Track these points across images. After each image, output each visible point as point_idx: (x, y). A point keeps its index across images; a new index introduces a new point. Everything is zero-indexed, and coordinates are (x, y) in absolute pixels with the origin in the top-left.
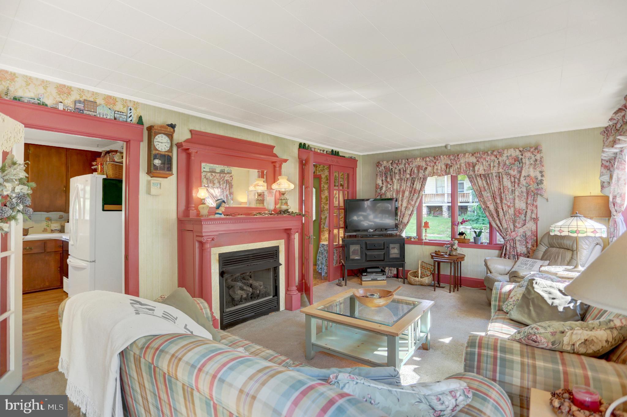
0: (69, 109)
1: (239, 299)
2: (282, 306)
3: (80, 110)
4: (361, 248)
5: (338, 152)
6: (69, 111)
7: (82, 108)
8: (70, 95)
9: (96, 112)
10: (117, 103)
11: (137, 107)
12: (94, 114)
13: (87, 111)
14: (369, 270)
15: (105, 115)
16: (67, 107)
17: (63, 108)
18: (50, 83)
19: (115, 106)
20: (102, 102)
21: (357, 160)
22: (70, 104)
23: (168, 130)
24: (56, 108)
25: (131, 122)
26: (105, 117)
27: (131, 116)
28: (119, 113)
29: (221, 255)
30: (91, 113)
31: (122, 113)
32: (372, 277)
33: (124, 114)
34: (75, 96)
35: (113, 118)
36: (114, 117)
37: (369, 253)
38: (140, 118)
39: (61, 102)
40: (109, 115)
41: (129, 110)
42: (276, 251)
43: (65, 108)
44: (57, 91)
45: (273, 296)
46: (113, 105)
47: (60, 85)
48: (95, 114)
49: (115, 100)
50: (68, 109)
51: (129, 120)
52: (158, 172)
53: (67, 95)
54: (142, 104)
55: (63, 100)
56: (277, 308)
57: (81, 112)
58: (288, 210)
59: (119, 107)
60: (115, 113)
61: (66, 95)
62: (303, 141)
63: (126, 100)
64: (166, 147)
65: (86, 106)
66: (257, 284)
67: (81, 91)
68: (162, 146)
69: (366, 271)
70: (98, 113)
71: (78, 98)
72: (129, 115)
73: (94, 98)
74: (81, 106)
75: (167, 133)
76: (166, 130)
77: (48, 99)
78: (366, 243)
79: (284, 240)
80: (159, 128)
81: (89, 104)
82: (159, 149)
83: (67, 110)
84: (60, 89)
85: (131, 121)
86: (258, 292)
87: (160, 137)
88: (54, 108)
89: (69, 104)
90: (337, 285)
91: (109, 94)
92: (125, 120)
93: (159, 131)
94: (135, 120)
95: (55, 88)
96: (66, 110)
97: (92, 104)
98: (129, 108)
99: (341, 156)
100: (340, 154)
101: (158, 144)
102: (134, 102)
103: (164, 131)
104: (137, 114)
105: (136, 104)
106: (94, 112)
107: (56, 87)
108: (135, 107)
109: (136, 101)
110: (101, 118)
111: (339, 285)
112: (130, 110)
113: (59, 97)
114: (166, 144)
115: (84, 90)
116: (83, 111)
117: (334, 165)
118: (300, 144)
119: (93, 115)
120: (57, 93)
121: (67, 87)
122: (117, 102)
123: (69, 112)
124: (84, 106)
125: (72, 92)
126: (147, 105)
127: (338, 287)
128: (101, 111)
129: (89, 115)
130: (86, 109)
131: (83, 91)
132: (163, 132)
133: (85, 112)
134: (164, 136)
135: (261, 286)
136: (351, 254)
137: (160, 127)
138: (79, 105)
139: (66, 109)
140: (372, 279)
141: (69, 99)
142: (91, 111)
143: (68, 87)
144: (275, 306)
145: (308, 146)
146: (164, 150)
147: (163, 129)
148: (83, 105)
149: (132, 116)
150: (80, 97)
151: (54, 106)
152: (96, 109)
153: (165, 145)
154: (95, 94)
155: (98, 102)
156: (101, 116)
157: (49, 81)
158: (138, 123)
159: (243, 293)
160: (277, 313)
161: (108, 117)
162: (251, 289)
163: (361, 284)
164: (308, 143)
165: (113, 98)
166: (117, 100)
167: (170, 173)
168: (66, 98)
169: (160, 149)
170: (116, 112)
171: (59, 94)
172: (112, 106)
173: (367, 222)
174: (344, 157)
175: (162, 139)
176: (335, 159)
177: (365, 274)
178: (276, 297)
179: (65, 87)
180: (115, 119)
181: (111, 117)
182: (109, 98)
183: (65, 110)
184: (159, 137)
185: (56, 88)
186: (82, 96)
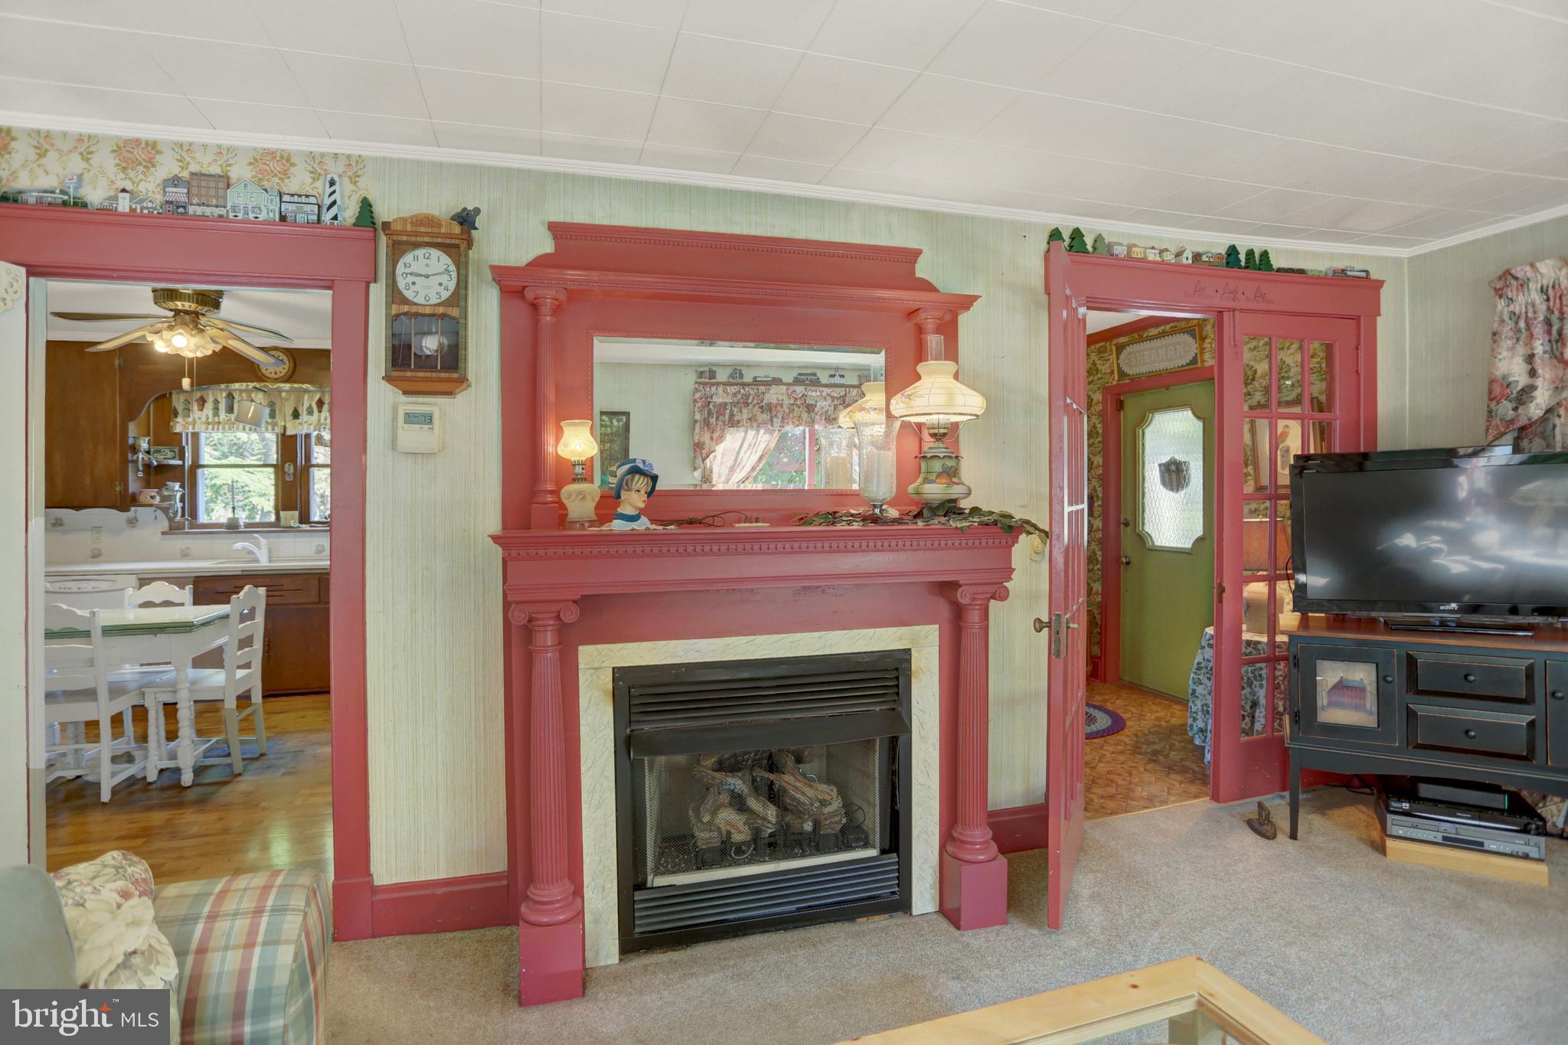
0: (147, 208)
1: (716, 843)
2: (924, 896)
3: (178, 207)
4: (1381, 679)
5: (1265, 255)
6: (146, 211)
7: (184, 199)
8: (154, 166)
9: (225, 207)
10: (292, 169)
11: (360, 172)
12: (217, 211)
13: (199, 205)
14: (1425, 790)
15: (253, 212)
16: (141, 201)
17: (131, 206)
18: (98, 142)
19: (286, 181)
20: (248, 173)
21: (1380, 284)
22: (153, 192)
23: (443, 230)
24: (109, 210)
25: (336, 222)
26: (251, 216)
27: (334, 203)
28: (296, 199)
29: (620, 674)
30: (208, 211)
31: (303, 199)
32: (1450, 830)
33: (312, 200)
34: (167, 167)
35: (277, 218)
36: (281, 212)
37: (1426, 709)
38: (366, 206)
39: (124, 191)
40: (263, 208)
41: (328, 185)
42: (897, 669)
43: (134, 206)
44: (117, 161)
45: (883, 852)
46: (280, 179)
47: (127, 141)
48: (223, 211)
49: (288, 160)
50: (142, 209)
51: (327, 217)
52: (409, 374)
53: (145, 167)
54: (375, 159)
55: (133, 183)
56: (900, 903)
57: (181, 210)
58: (955, 501)
59: (299, 180)
60: (281, 202)
61: (141, 168)
62: (1066, 223)
63: (323, 155)
64: (441, 289)
65: (194, 191)
66: (810, 792)
67: (185, 149)
68: (429, 287)
69: (1412, 796)
70: (229, 207)
71: (175, 170)
72: (328, 201)
73: (221, 166)
74: (179, 194)
75: (440, 240)
76: (435, 230)
77: (95, 188)
78: (1411, 661)
79: (937, 627)
80: (409, 228)
81: (203, 184)
82: (416, 300)
83: (141, 211)
84: (125, 154)
85: (335, 218)
86: (808, 827)
87: (421, 257)
88: (106, 210)
89: (150, 194)
90: (1250, 823)
91: (267, 146)
92: (315, 218)
93: (413, 239)
94: (349, 214)
95: (113, 151)
96: (138, 211)
97: (212, 184)
98: (329, 179)
99: (1279, 270)
100: (1277, 262)
101: (414, 283)
102: (349, 157)
103: (427, 234)
104: (358, 195)
105: (355, 166)
106: (217, 206)
107: (115, 148)
108: (351, 174)
109: (355, 152)
110: (242, 222)
111: (1261, 826)
112: (332, 183)
113: (123, 176)
114: (444, 279)
115: (191, 144)
116: (184, 207)
117: (1242, 310)
118: (1055, 235)
119: (216, 215)
120: (117, 165)
121: (143, 145)
122: (293, 165)
123: (144, 216)
124: (188, 192)
125: (158, 157)
126: (391, 160)
127: (1250, 838)
128: (240, 201)
129: (204, 218)
130: (195, 200)
131: (190, 148)
132: (426, 239)
133: (191, 210)
134: (435, 253)
135: (824, 803)
136: (1322, 699)
137: (412, 223)
138: (174, 190)
139: (139, 207)
140: (1444, 838)
141: (150, 178)
142: (208, 206)
143: (147, 144)
144: (893, 893)
145: (1099, 239)
146: (434, 301)
147: (423, 229)
148: (186, 191)
149: (339, 202)
150: (182, 168)
151: (106, 204)
152: (225, 197)
153: (440, 284)
154: (225, 153)
155: (233, 175)
156: (240, 216)
157: (96, 136)
158: (357, 224)
159: (740, 825)
160: (899, 919)
161: (262, 217)
162: (771, 813)
163: (1382, 850)
164: (1091, 228)
165: (282, 157)
166: (294, 160)
167: (455, 375)
168: (143, 177)
169: (420, 300)
170: (286, 198)
171: (124, 169)
172: (276, 180)
173: (1466, 558)
174: (1301, 271)
175: (427, 265)
176: (1246, 285)
177: (1406, 806)
178: (893, 858)
179: (140, 144)
180: (283, 218)
181: (271, 215)
182: (269, 158)
183: (133, 210)
184: (416, 258)
185: (116, 151)
186: (188, 163)
